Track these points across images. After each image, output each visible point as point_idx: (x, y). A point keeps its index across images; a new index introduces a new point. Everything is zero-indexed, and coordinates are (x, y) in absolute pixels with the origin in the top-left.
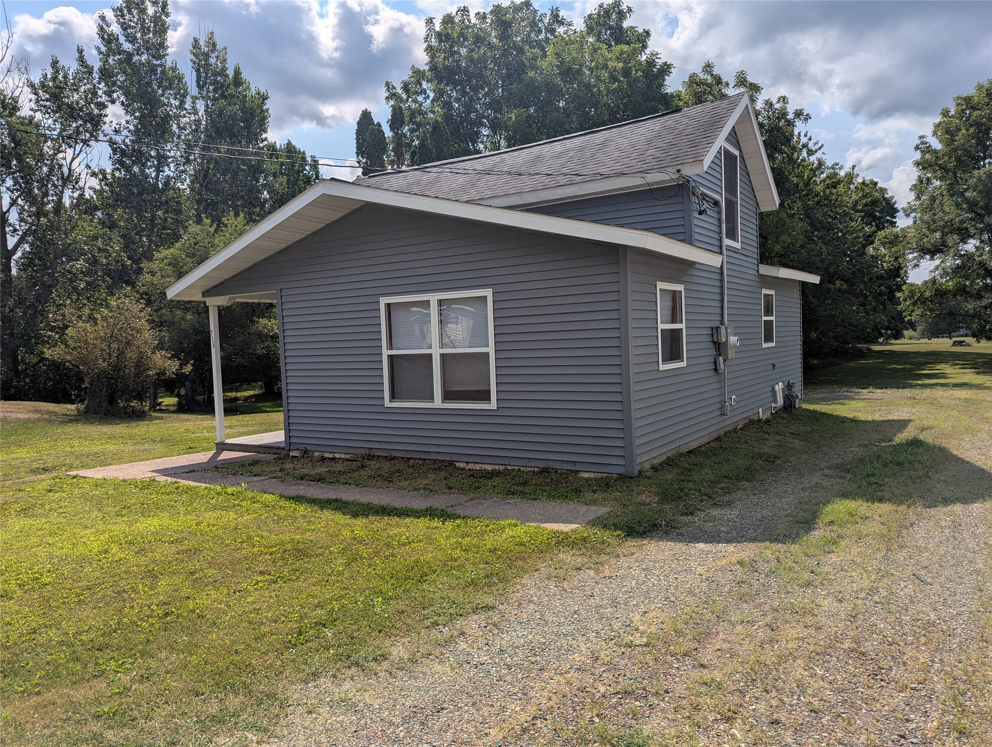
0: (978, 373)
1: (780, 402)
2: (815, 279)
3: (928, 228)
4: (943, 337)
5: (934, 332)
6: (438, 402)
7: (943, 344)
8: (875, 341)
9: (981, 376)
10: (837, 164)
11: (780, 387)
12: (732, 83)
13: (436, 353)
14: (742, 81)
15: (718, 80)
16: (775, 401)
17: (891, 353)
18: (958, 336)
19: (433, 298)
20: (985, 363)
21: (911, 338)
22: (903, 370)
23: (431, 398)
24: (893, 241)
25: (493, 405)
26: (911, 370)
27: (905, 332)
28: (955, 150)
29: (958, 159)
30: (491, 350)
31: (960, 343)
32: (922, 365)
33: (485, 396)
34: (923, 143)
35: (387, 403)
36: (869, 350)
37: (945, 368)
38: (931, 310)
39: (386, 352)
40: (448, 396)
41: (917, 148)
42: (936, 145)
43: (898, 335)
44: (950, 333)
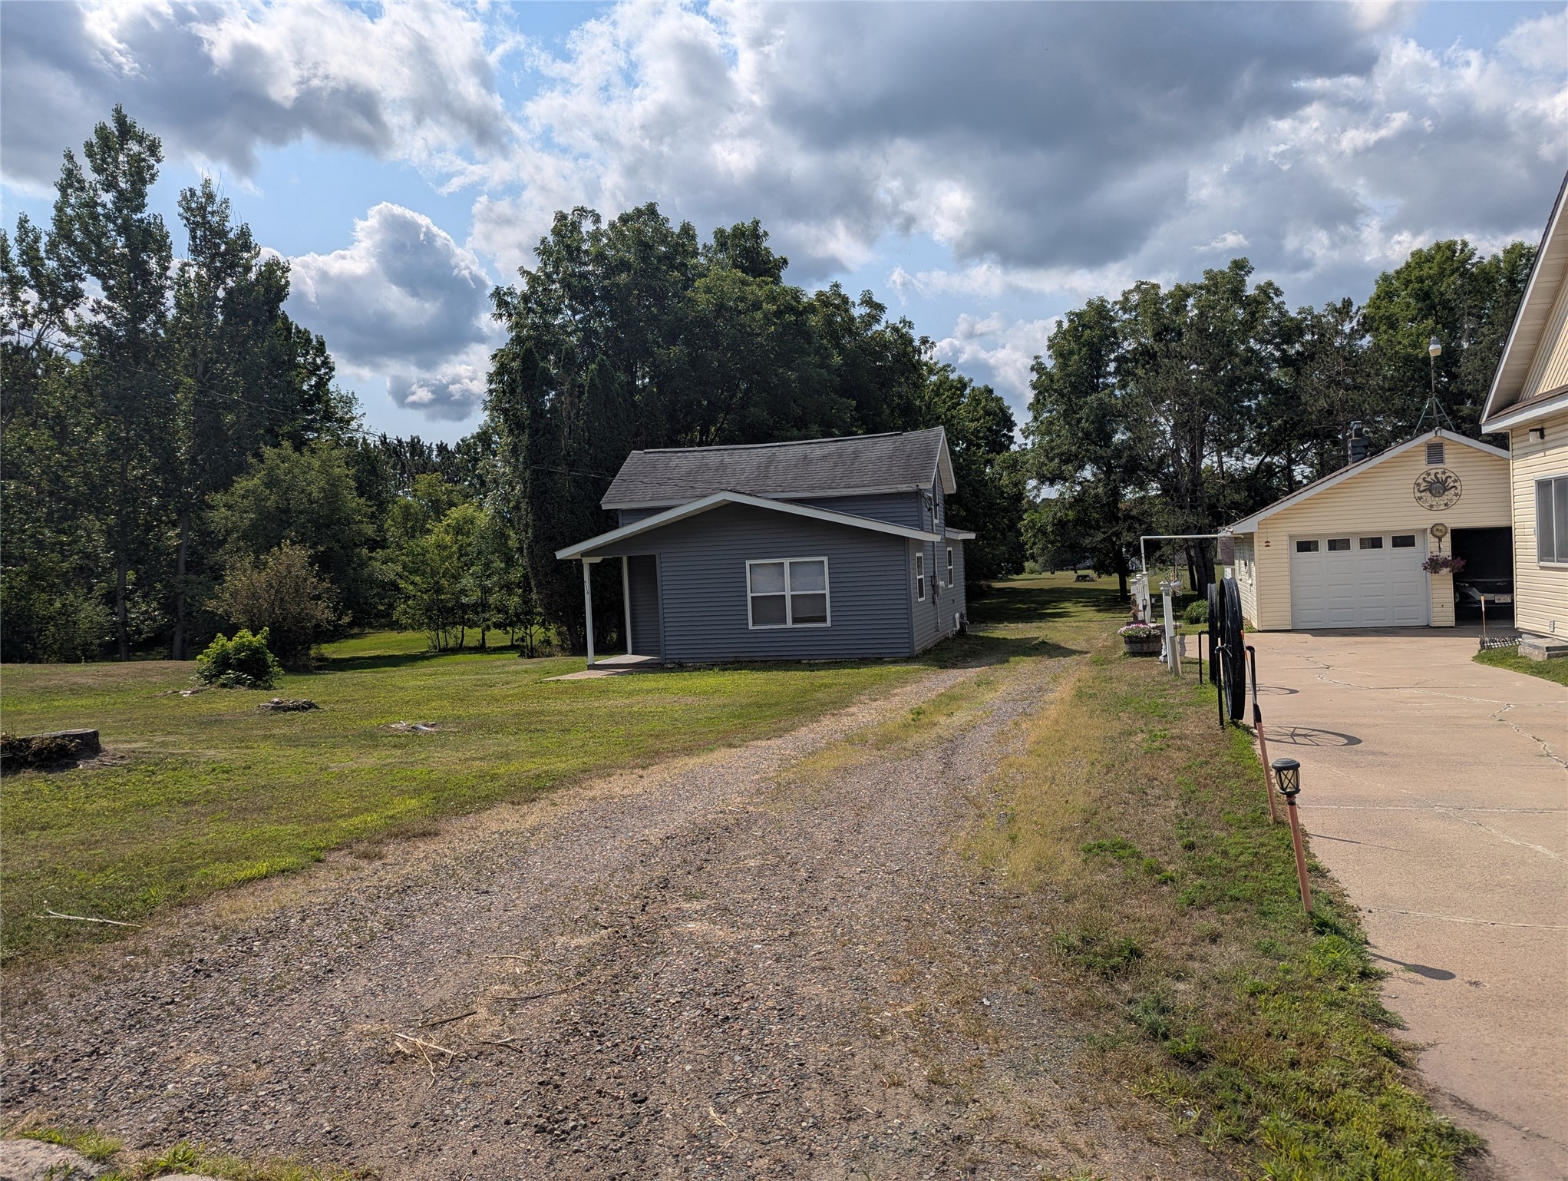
0: (1099, 611)
1: (958, 627)
2: (972, 536)
3: (1047, 457)
4: (1067, 570)
5: (1057, 565)
6: (789, 624)
7: (1065, 578)
8: (994, 578)
9: (1101, 614)
10: (949, 366)
11: (957, 615)
12: (857, 301)
13: (788, 594)
14: (868, 301)
15: (845, 300)
16: (955, 626)
17: (1014, 591)
18: (1084, 569)
19: (787, 562)
20: (1106, 600)
21: (1032, 572)
22: (1028, 609)
23: (785, 622)
24: (1014, 465)
25: (829, 624)
26: (1036, 609)
27: (1026, 564)
28: (1068, 375)
29: (1072, 384)
30: (827, 592)
31: (1084, 578)
32: (1046, 604)
33: (823, 619)
34: (1038, 363)
35: (751, 627)
36: (989, 587)
37: (1069, 606)
38: (1052, 543)
39: (750, 595)
40: (795, 620)
41: (1032, 369)
42: (1049, 364)
43: (1020, 570)
44: (1075, 565)
